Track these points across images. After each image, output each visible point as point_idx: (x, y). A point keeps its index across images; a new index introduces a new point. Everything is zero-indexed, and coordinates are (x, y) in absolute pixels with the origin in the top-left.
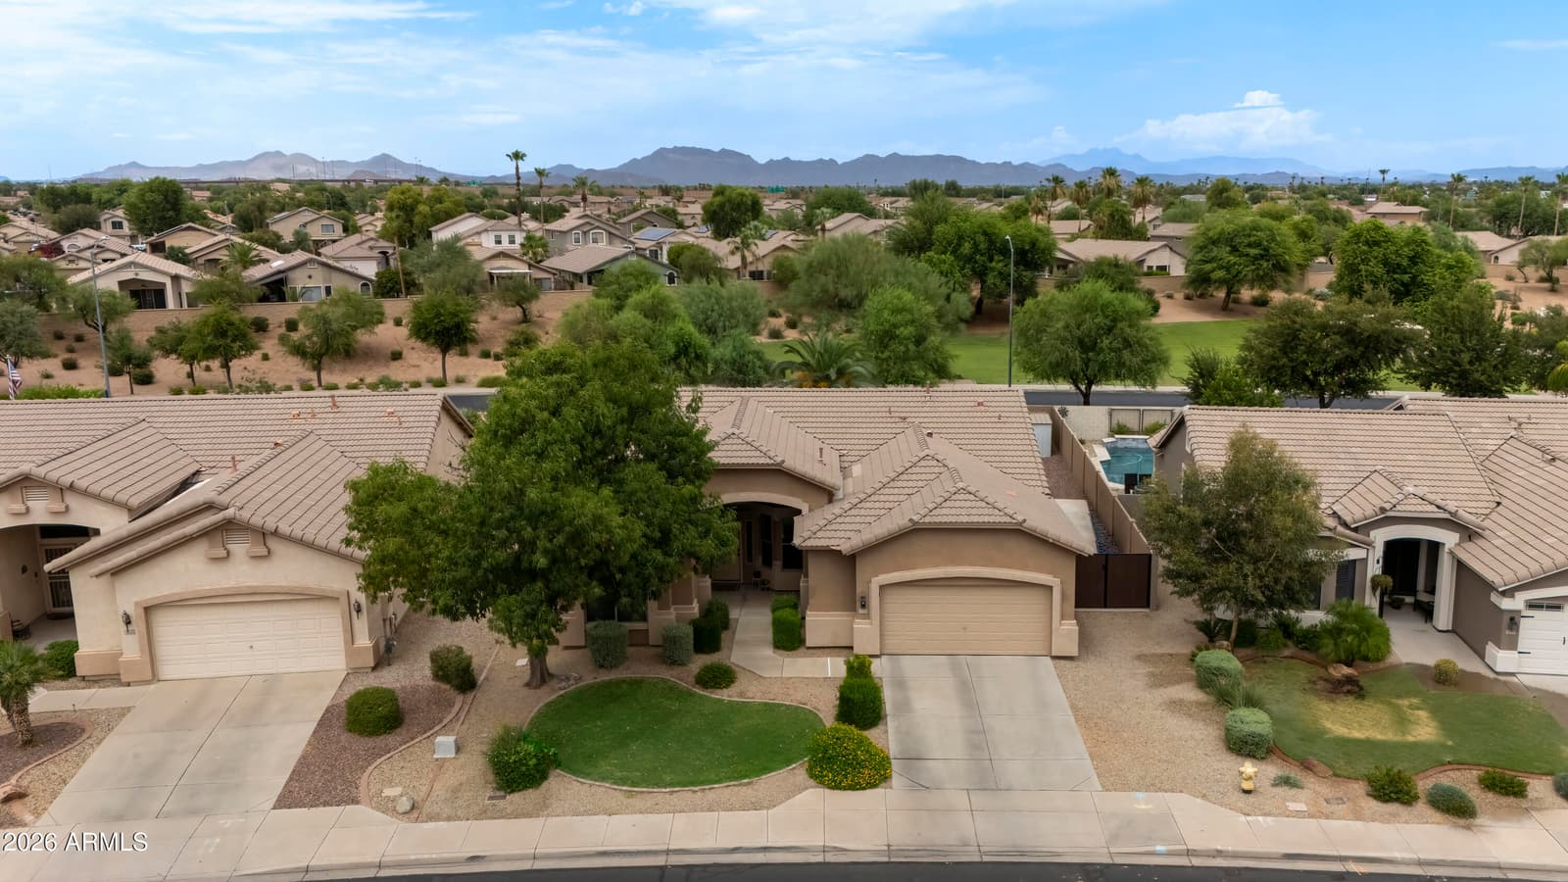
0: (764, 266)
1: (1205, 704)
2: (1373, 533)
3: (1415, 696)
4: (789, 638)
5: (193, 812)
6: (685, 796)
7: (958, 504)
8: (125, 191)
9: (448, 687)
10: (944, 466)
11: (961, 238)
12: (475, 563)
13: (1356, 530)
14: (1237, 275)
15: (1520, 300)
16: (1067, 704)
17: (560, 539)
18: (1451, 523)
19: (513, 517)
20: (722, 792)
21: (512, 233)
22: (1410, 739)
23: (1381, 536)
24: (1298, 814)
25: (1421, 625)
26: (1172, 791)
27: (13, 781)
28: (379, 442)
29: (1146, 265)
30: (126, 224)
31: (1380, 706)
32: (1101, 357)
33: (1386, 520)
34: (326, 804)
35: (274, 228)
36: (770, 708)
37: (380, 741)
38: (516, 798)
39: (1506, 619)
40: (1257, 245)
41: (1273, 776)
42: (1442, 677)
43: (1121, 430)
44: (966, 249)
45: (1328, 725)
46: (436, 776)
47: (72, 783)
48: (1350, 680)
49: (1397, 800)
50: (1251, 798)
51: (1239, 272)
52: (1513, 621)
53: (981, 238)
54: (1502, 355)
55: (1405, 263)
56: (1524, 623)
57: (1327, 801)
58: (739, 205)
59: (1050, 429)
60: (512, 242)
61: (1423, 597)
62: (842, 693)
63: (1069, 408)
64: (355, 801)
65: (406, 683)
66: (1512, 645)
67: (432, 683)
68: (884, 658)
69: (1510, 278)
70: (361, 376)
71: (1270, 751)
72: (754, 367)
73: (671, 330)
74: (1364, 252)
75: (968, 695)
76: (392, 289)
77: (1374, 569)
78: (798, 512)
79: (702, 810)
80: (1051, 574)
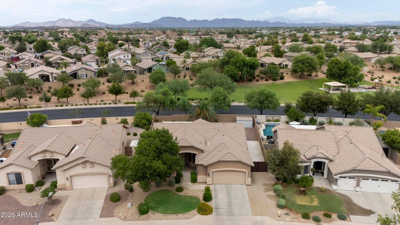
0: (190, 66)
1: (275, 196)
2: (312, 160)
3: (315, 195)
4: (194, 180)
5: (85, 219)
6: (174, 216)
7: (228, 156)
8: (30, 37)
9: (128, 191)
10: (226, 145)
11: (237, 62)
12: (136, 175)
13: (308, 159)
14: (303, 70)
15: (374, 73)
16: (248, 196)
17: (151, 171)
18: (327, 159)
19: (143, 168)
20: (180, 215)
21: (128, 55)
22: (312, 205)
23: (313, 161)
24: (288, 221)
25: (321, 177)
26: (265, 216)
27: (51, 212)
28: (110, 136)
29: (282, 64)
30: (33, 49)
31: (308, 197)
32: (264, 105)
33: (314, 158)
34: (109, 217)
35: (69, 52)
36: (190, 197)
37: (117, 203)
38: (143, 216)
39: (335, 180)
40: (308, 63)
41: (284, 213)
42: (321, 190)
43: (269, 121)
44: (238, 64)
45: (297, 201)
46: (128, 211)
47: (62, 212)
48: (304, 191)
49: (306, 218)
50: (279, 217)
51: (304, 69)
52: (336, 180)
53: (242, 62)
54: (354, 105)
55: (343, 68)
56: (338, 180)
57: (294, 218)
58: (183, 44)
59: (252, 121)
60: (128, 57)
61: (322, 171)
62: (204, 195)
63: (257, 115)
64: (114, 217)
65: (119, 190)
66: (336, 184)
67: (125, 190)
68: (213, 185)
69: (373, 66)
70: (97, 100)
71: (285, 207)
72: (187, 106)
73: (169, 98)
74: (334, 66)
75: (229, 193)
76: (101, 75)
77: (312, 167)
78: (196, 154)
79: (177, 219)
80: (246, 169)
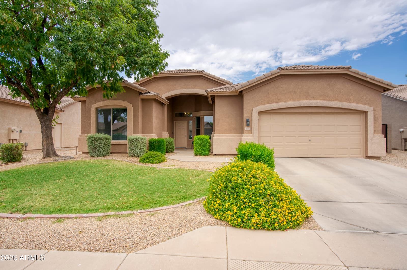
80: (366, 104)
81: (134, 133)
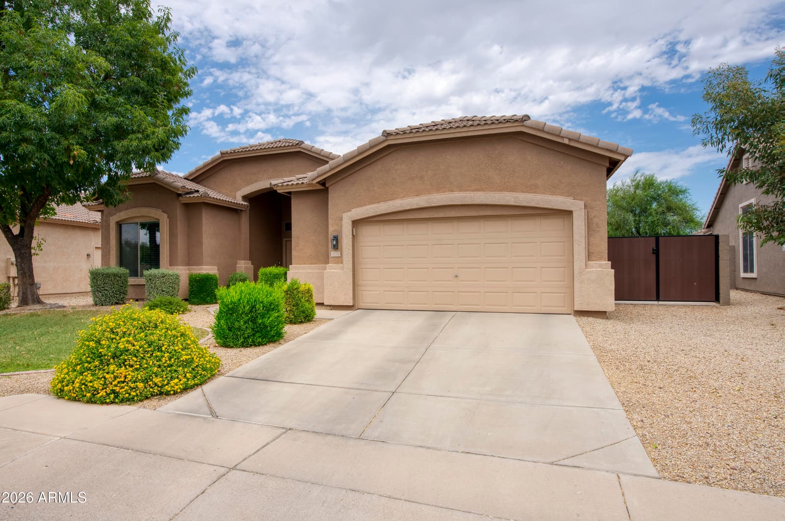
80: (569, 194)
81: (171, 265)
